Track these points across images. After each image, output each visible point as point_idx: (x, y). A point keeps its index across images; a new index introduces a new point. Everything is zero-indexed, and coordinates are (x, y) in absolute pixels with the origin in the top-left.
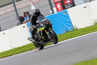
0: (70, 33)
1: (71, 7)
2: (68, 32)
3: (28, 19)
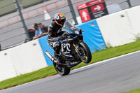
0: (102, 53)
1: (103, 15)
2: (98, 51)
3: (41, 33)
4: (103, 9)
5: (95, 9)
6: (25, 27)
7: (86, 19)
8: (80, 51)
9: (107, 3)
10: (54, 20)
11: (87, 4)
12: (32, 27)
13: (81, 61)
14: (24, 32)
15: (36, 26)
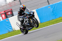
1: (12, 16)
4: (12, 13)
5: (8, 13)
7: (4, 18)
9: (13, 11)
10: (20, 8)
11: (5, 11)
13: (34, 27)
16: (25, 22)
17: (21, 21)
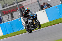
3: (46, 7)
6: (39, 4)
8: (36, 23)
12: (42, 4)
13: (36, 28)
14: (39, 6)
15: (44, 4)
16: (29, 23)
17: (25, 22)
